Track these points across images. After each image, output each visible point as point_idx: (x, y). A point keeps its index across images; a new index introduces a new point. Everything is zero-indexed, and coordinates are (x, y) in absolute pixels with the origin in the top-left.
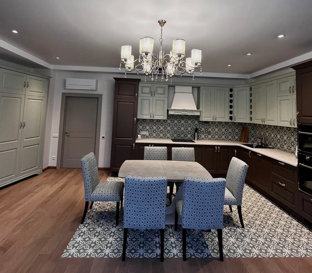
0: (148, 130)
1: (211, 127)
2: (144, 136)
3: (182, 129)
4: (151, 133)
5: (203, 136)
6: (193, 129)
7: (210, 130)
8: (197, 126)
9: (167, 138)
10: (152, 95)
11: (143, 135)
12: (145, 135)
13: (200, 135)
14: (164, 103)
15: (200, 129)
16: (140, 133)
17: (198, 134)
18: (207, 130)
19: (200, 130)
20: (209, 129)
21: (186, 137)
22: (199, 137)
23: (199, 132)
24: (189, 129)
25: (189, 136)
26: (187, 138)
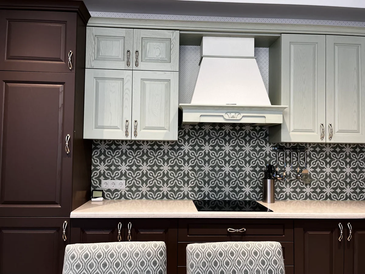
0: (126, 176)
1: (310, 161)
2: (112, 193)
3: (227, 169)
4: (134, 185)
5: (288, 190)
6: (258, 169)
7: (309, 170)
8: (270, 161)
9: (183, 198)
10: (128, 64)
11: (109, 190)
12: (116, 190)
13: (280, 187)
14: (168, 87)
15: (278, 169)
16: (100, 184)
17: (274, 184)
18: (301, 171)
19: (281, 171)
20: (305, 168)
21: (237, 193)
22: (276, 192)
23: (276, 178)
24: (248, 169)
25: (247, 189)
26: (241, 197)
